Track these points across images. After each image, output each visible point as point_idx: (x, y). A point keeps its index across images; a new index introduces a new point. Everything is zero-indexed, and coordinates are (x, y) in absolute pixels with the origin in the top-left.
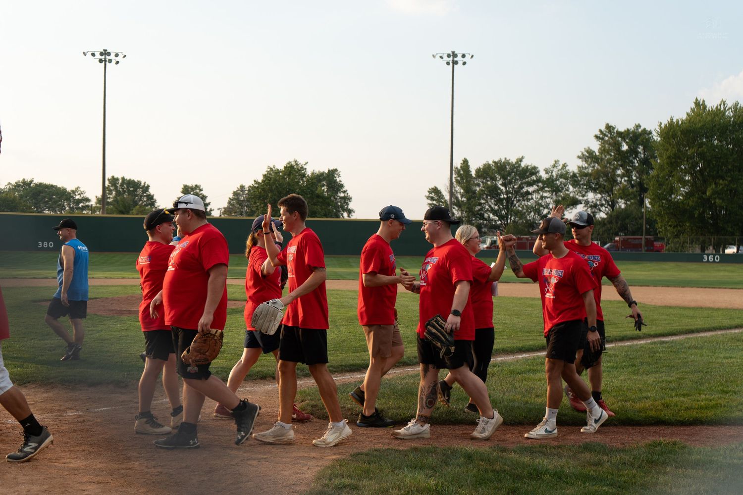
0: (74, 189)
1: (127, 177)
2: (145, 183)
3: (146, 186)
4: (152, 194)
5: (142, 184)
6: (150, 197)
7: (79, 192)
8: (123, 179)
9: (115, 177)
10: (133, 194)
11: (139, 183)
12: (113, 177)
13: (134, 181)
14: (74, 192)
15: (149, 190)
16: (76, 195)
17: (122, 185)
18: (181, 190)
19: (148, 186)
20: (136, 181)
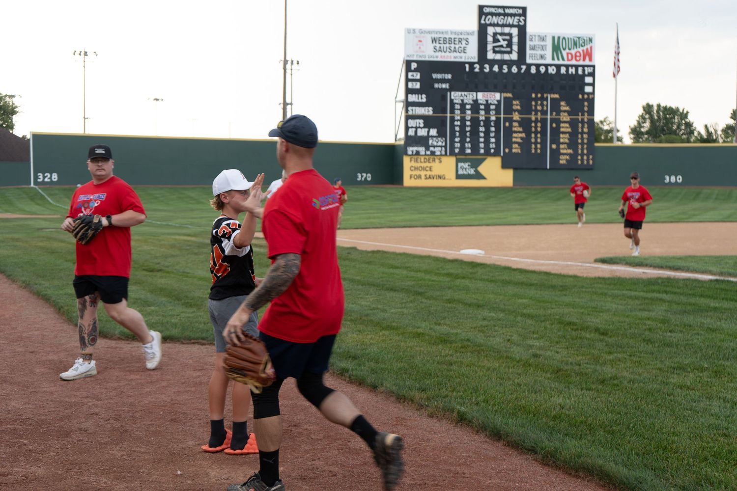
0: (603, 120)
1: (663, 105)
2: (683, 110)
3: (685, 112)
4: (692, 121)
5: (681, 111)
6: (689, 125)
7: (608, 122)
8: (659, 106)
9: (651, 104)
10: (669, 122)
11: (678, 109)
12: (648, 105)
13: (671, 108)
14: (602, 122)
15: (689, 117)
16: (604, 125)
17: (658, 112)
18: (730, 115)
19: (687, 112)
20: (674, 108)
